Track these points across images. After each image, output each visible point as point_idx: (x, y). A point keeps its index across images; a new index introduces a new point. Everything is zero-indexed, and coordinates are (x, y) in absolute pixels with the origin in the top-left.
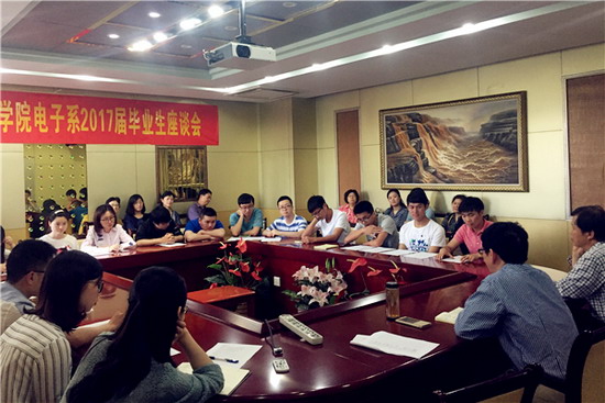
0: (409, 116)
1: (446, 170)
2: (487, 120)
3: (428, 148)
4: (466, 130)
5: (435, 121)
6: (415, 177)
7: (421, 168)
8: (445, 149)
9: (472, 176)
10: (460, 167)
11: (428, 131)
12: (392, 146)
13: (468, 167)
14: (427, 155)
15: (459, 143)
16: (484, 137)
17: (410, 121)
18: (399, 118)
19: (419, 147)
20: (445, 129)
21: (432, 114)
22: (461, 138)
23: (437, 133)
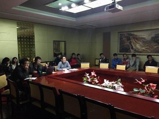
0: (128, 34)
2: (153, 36)
3: (133, 43)
4: (146, 38)
8: (139, 44)
10: (144, 48)
11: (134, 38)
13: (146, 49)
16: (152, 40)
17: (128, 35)
19: (130, 43)
21: (135, 33)
22: (145, 40)
23: (137, 39)
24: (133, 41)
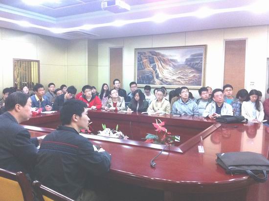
0: (150, 52)
1: (167, 79)
2: (188, 57)
3: (159, 69)
4: (178, 61)
5: (163, 56)
6: (151, 81)
7: (155, 78)
8: (168, 69)
9: (179, 82)
10: (175, 77)
11: (159, 60)
12: (140, 66)
13: (179, 78)
14: (158, 71)
15: (174, 67)
16: (186, 64)
17: (151, 55)
18: (145, 53)
19: (154, 68)
20: (168, 60)
21: (162, 52)
22: (176, 64)
23: (164, 61)
24: (158, 64)
